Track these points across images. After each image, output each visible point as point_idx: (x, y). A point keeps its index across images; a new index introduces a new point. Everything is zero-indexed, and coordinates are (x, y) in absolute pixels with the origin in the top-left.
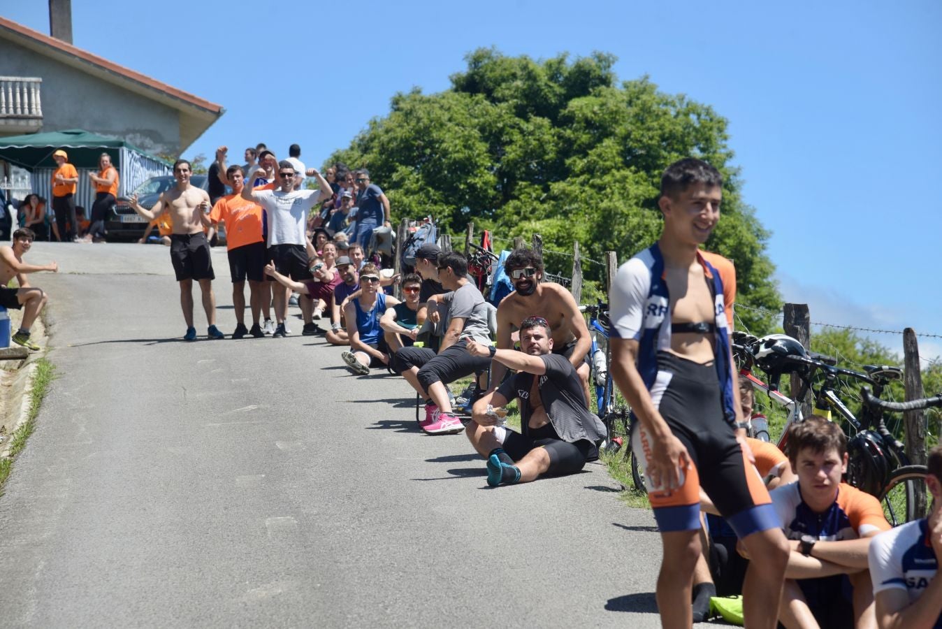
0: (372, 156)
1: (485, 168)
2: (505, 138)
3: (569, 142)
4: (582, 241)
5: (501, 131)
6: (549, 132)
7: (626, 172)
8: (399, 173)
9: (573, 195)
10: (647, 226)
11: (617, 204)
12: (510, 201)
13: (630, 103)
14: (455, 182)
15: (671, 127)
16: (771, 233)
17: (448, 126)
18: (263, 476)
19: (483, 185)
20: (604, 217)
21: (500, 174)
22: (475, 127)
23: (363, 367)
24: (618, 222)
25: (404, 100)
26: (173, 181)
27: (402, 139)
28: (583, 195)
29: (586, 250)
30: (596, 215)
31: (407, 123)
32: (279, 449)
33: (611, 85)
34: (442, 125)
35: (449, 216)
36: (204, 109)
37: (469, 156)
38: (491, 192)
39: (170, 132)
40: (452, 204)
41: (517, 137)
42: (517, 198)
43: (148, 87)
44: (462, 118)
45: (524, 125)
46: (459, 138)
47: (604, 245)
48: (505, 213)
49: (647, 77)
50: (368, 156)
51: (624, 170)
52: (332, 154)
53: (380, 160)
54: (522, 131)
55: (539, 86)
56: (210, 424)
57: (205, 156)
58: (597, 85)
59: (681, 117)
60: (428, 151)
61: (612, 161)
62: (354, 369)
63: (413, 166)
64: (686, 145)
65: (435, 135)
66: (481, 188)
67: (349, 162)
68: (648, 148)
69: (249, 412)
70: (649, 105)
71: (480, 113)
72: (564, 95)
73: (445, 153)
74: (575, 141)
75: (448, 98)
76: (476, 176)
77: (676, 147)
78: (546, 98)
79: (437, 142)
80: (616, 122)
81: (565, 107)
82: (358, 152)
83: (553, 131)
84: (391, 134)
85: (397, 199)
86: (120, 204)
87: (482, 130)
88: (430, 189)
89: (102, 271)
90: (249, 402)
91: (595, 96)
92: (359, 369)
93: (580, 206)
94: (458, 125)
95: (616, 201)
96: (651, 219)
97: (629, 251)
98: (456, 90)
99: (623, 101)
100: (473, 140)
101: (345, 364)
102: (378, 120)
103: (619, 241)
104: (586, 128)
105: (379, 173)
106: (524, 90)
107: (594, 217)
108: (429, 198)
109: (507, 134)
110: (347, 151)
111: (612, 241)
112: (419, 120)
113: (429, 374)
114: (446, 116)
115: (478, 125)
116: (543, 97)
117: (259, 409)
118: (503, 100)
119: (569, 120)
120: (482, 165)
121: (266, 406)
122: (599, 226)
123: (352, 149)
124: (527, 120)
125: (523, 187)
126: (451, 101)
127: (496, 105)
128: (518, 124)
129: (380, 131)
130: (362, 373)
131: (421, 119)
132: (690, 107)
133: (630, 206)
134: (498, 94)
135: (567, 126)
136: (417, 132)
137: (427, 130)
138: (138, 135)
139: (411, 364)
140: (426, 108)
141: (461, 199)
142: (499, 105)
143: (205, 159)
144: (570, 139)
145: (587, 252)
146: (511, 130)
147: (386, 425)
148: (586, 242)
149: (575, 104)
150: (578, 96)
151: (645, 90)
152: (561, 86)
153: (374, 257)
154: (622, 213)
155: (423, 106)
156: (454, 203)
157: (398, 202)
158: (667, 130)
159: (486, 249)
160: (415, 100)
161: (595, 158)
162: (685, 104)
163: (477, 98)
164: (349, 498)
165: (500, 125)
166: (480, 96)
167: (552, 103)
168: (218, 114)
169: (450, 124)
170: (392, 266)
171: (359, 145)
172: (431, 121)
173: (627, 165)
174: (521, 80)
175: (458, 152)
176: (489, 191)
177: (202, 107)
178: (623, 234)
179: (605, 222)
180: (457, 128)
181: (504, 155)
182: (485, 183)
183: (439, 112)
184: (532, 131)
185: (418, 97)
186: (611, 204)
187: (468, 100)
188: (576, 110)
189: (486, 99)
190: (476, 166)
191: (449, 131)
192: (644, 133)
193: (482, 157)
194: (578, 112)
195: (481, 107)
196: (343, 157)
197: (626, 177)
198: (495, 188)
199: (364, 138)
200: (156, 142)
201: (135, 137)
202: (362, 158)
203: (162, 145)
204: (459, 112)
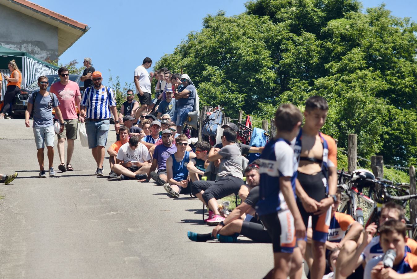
0: (189, 59)
1: (268, 68)
2: (282, 47)
3: (329, 51)
4: (334, 120)
5: (280, 41)
6: (315, 43)
7: (367, 72)
8: (207, 71)
9: (329, 88)
10: (379, 110)
11: (358, 94)
12: (285, 92)
13: (371, 24)
14: (246, 78)
15: (401, 41)
17: (243, 38)
18: (122, 242)
19: (266, 80)
20: (348, 103)
21: (279, 73)
22: (262, 40)
23: (176, 193)
24: (359, 106)
25: (212, 20)
26: (57, 78)
27: (210, 48)
28: (337, 87)
29: (336, 126)
30: (343, 102)
31: (215, 36)
32: (129, 231)
33: (358, 11)
34: (238, 38)
35: (242, 101)
36: (75, 27)
37: (257, 59)
38: (272, 85)
39: (52, 42)
40: (244, 93)
41: (291, 47)
42: (290, 89)
43: (37, 11)
44: (253, 33)
45: (296, 38)
46: (250, 47)
47: (348, 122)
48: (281, 100)
49: (383, 5)
50: (186, 59)
51: (365, 70)
52: (162, 57)
53: (195, 62)
54: (294, 42)
55: (307, 11)
56: (92, 221)
57: (77, 61)
58: (348, 10)
59: (407, 34)
60: (228, 56)
61: (358, 63)
62: (171, 194)
63: (218, 66)
64: (410, 53)
65: (233, 44)
66: (265, 81)
67: (173, 63)
68: (384, 55)
69: (112, 215)
70: (386, 25)
71: (265, 29)
72: (324, 17)
73: (240, 57)
74: (333, 51)
75: (243, 19)
76: (262, 73)
77: (403, 54)
78: (311, 19)
79: (235, 49)
80: (362, 36)
81: (325, 25)
82: (180, 56)
83: (317, 43)
84: (203, 44)
85: (207, 89)
86: (22, 93)
87: (267, 41)
88: (230, 82)
89: (15, 137)
90: (112, 210)
91: (347, 18)
92: (173, 194)
93: (332, 96)
94: (249, 38)
95: (357, 92)
96: (382, 105)
97: (366, 127)
98: (249, 13)
99: (367, 22)
100: (260, 48)
101: (166, 192)
102: (194, 34)
103: (359, 120)
105: (194, 71)
106: (297, 14)
107: (342, 103)
108: (228, 88)
109: (284, 44)
110: (172, 55)
111: (354, 120)
112: (223, 34)
113: (209, 194)
114: (242, 31)
115: (264, 37)
116: (309, 19)
117: (118, 214)
118: (282, 20)
119: (328, 36)
120: (266, 65)
121: (122, 212)
122: (345, 109)
123: (175, 54)
124: (299, 34)
125: (295, 82)
126: (245, 21)
127: (277, 24)
128: (292, 38)
129: (196, 42)
130: (175, 197)
131: (225, 33)
132: (413, 26)
133: (367, 96)
134: (279, 16)
135: (327, 39)
136: (221, 43)
137: (228, 41)
138: (30, 44)
139: (200, 190)
140: (227, 26)
141: (251, 90)
142: (279, 24)
143: (77, 63)
144: (329, 48)
145: (337, 128)
146: (287, 42)
147: (186, 221)
148: (336, 120)
149: (333, 23)
150: (335, 18)
151: (382, 14)
152: (322, 11)
153: (187, 130)
154: (362, 101)
155: (225, 25)
156: (246, 92)
157: (208, 91)
159: (248, 126)
160: (220, 21)
161: (346, 61)
162: (410, 24)
163: (263, 19)
164: (165, 250)
165: (279, 38)
166: (266, 17)
167: (316, 22)
168: (84, 30)
169: (244, 37)
170: (197, 136)
171: (181, 52)
172: (231, 35)
173: (368, 66)
174: (295, 6)
175: (249, 55)
176: (271, 84)
177: (74, 26)
178: (362, 115)
179: (350, 107)
180: (249, 40)
181: (281, 59)
182: (268, 78)
183: (236, 29)
184: (302, 42)
185: (222, 18)
186: (354, 95)
187: (257, 20)
188: (335, 28)
189: (270, 20)
190: (262, 66)
191: (243, 42)
192: (382, 45)
193: (266, 60)
194: (335, 30)
195: (266, 25)
196: (169, 59)
197: (366, 75)
198: (275, 82)
199: (184, 46)
200: (42, 50)
201: (28, 46)
202: (183, 61)
203: (46, 51)
204: (250, 29)
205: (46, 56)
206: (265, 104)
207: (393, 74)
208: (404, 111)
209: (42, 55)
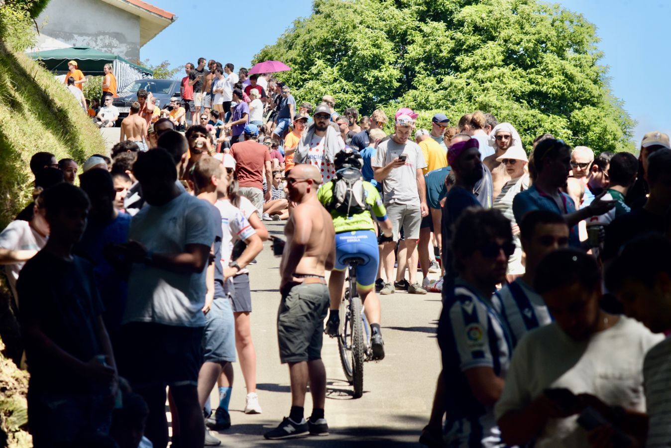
0: (295, 51)
1: (390, 64)
2: (408, 38)
3: (460, 43)
5: (406, 32)
6: (444, 34)
7: (506, 70)
8: (317, 66)
11: (491, 99)
12: (410, 91)
15: (547, 32)
16: (636, 122)
19: (388, 78)
22: (383, 29)
25: (324, 4)
27: (320, 38)
28: (469, 87)
31: (326, 24)
34: (354, 27)
35: (358, 103)
36: (160, 17)
37: (377, 53)
38: (395, 84)
39: (132, 34)
40: (361, 93)
41: (419, 38)
42: (415, 88)
44: (372, 20)
45: (424, 28)
46: (369, 38)
48: (404, 101)
50: (292, 52)
51: (503, 67)
52: (262, 49)
53: (302, 55)
54: (422, 33)
60: (342, 48)
61: (492, 60)
65: (348, 35)
66: (387, 80)
71: (388, 17)
72: (459, 3)
73: (356, 50)
74: (465, 42)
76: (382, 70)
78: (443, 6)
79: (350, 41)
82: (284, 48)
83: (447, 33)
84: (312, 34)
87: (389, 32)
88: (343, 80)
91: (484, 4)
94: (368, 27)
99: (508, 9)
100: (381, 40)
102: (302, 20)
104: (475, 31)
105: (301, 66)
108: (342, 88)
109: (410, 35)
110: (274, 47)
112: (335, 22)
114: (357, 19)
115: (385, 27)
118: (408, 5)
119: (460, 25)
120: (388, 61)
123: (279, 45)
124: (427, 24)
125: (420, 78)
126: (363, 6)
127: (401, 11)
128: (419, 27)
129: (303, 31)
131: (337, 21)
132: (564, 14)
133: (502, 100)
135: (459, 29)
136: (334, 32)
137: (342, 31)
138: (107, 36)
140: (341, 12)
142: (403, 10)
144: (460, 40)
146: (414, 32)
149: (467, 11)
150: (470, 4)
155: (339, 11)
156: (363, 93)
158: (543, 35)
162: (560, 12)
165: (404, 27)
167: (449, 9)
168: (171, 20)
169: (361, 27)
171: (285, 42)
172: (346, 24)
173: (506, 63)
175: (367, 49)
176: (393, 83)
177: (159, 15)
180: (367, 29)
181: (406, 53)
182: (390, 76)
183: (352, 16)
184: (431, 33)
186: (486, 99)
187: (378, 5)
189: (393, 5)
190: (382, 62)
191: (360, 32)
192: (522, 36)
193: (388, 54)
194: (468, 18)
195: (388, 11)
196: (271, 53)
197: (504, 74)
198: (399, 80)
199: (288, 36)
200: (121, 42)
201: (104, 38)
202: (287, 54)
203: (125, 44)
204: (370, 16)
205: (126, 50)
206: (385, 106)
207: (538, 73)
208: (551, 116)
209: (122, 49)
